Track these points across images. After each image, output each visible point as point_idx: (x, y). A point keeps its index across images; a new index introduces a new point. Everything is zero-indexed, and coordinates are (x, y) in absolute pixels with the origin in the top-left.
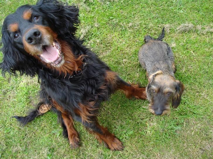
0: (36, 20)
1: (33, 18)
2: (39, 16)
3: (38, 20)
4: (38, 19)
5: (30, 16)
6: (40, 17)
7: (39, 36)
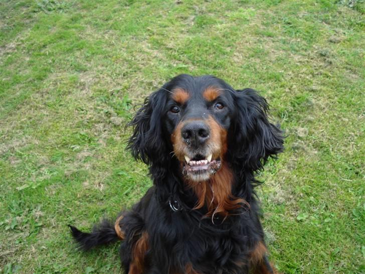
0: (217, 110)
1: (215, 104)
2: (226, 106)
3: (220, 110)
4: (221, 108)
5: (214, 97)
6: (226, 108)
7: (204, 139)
